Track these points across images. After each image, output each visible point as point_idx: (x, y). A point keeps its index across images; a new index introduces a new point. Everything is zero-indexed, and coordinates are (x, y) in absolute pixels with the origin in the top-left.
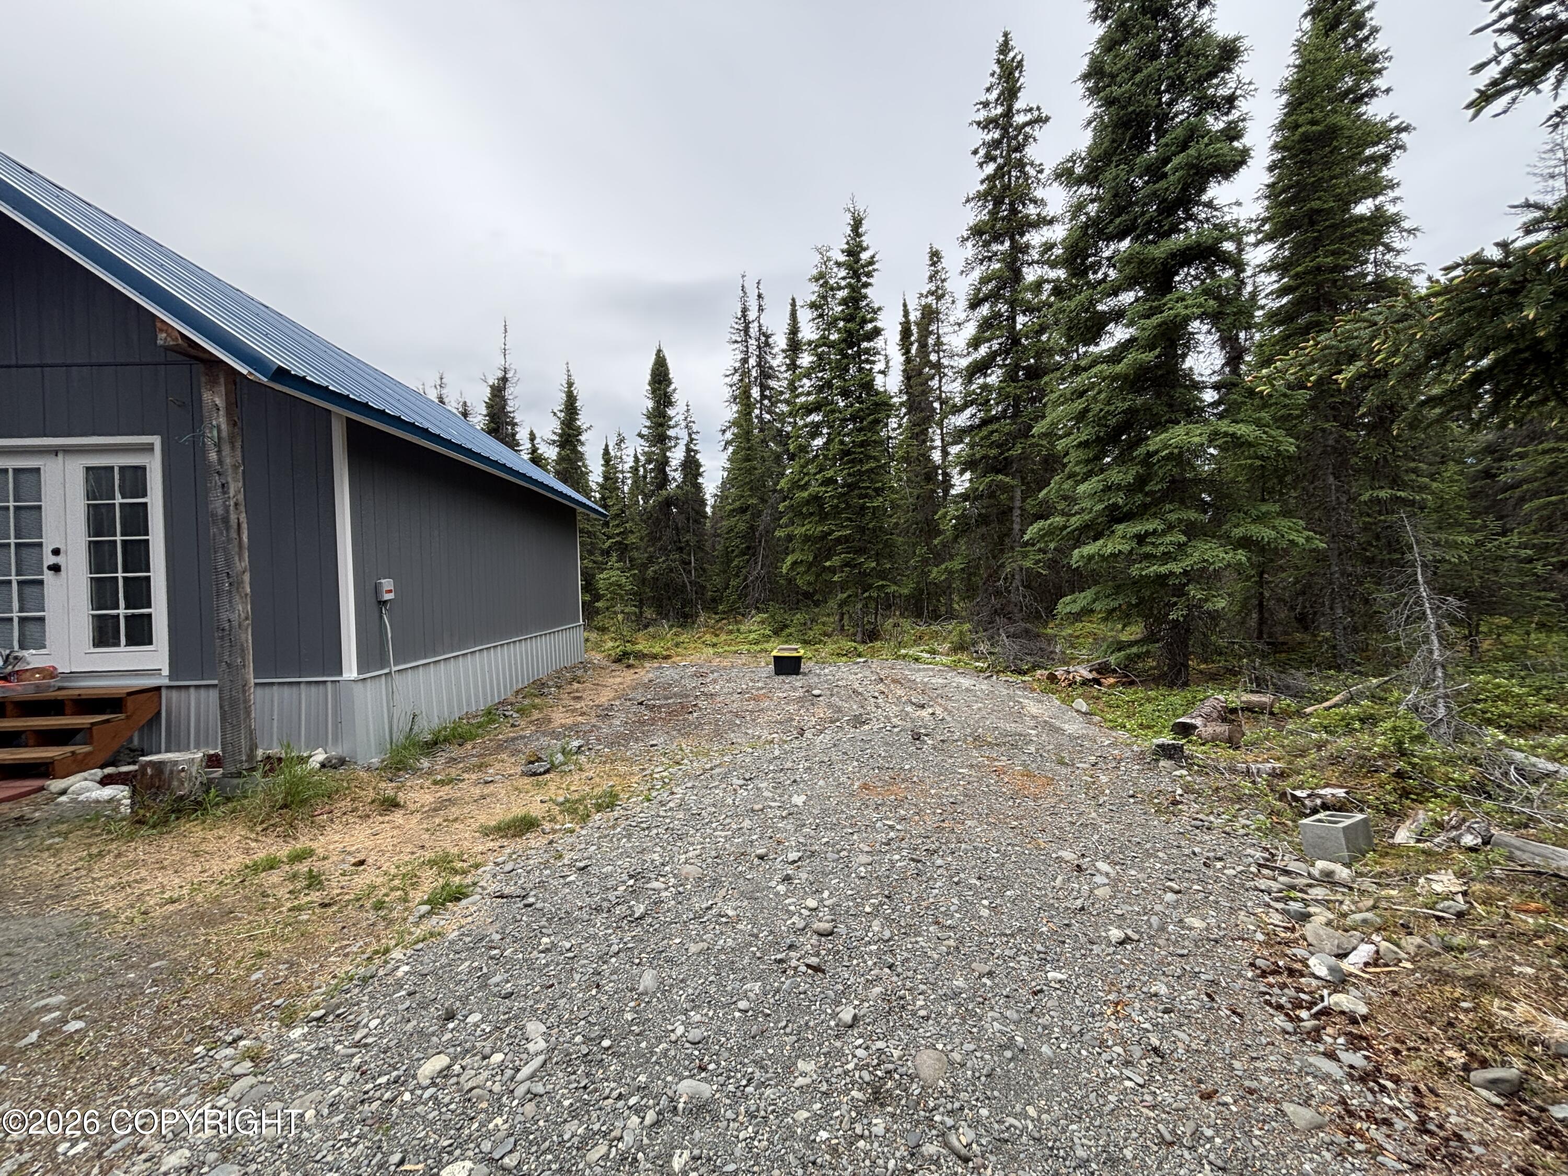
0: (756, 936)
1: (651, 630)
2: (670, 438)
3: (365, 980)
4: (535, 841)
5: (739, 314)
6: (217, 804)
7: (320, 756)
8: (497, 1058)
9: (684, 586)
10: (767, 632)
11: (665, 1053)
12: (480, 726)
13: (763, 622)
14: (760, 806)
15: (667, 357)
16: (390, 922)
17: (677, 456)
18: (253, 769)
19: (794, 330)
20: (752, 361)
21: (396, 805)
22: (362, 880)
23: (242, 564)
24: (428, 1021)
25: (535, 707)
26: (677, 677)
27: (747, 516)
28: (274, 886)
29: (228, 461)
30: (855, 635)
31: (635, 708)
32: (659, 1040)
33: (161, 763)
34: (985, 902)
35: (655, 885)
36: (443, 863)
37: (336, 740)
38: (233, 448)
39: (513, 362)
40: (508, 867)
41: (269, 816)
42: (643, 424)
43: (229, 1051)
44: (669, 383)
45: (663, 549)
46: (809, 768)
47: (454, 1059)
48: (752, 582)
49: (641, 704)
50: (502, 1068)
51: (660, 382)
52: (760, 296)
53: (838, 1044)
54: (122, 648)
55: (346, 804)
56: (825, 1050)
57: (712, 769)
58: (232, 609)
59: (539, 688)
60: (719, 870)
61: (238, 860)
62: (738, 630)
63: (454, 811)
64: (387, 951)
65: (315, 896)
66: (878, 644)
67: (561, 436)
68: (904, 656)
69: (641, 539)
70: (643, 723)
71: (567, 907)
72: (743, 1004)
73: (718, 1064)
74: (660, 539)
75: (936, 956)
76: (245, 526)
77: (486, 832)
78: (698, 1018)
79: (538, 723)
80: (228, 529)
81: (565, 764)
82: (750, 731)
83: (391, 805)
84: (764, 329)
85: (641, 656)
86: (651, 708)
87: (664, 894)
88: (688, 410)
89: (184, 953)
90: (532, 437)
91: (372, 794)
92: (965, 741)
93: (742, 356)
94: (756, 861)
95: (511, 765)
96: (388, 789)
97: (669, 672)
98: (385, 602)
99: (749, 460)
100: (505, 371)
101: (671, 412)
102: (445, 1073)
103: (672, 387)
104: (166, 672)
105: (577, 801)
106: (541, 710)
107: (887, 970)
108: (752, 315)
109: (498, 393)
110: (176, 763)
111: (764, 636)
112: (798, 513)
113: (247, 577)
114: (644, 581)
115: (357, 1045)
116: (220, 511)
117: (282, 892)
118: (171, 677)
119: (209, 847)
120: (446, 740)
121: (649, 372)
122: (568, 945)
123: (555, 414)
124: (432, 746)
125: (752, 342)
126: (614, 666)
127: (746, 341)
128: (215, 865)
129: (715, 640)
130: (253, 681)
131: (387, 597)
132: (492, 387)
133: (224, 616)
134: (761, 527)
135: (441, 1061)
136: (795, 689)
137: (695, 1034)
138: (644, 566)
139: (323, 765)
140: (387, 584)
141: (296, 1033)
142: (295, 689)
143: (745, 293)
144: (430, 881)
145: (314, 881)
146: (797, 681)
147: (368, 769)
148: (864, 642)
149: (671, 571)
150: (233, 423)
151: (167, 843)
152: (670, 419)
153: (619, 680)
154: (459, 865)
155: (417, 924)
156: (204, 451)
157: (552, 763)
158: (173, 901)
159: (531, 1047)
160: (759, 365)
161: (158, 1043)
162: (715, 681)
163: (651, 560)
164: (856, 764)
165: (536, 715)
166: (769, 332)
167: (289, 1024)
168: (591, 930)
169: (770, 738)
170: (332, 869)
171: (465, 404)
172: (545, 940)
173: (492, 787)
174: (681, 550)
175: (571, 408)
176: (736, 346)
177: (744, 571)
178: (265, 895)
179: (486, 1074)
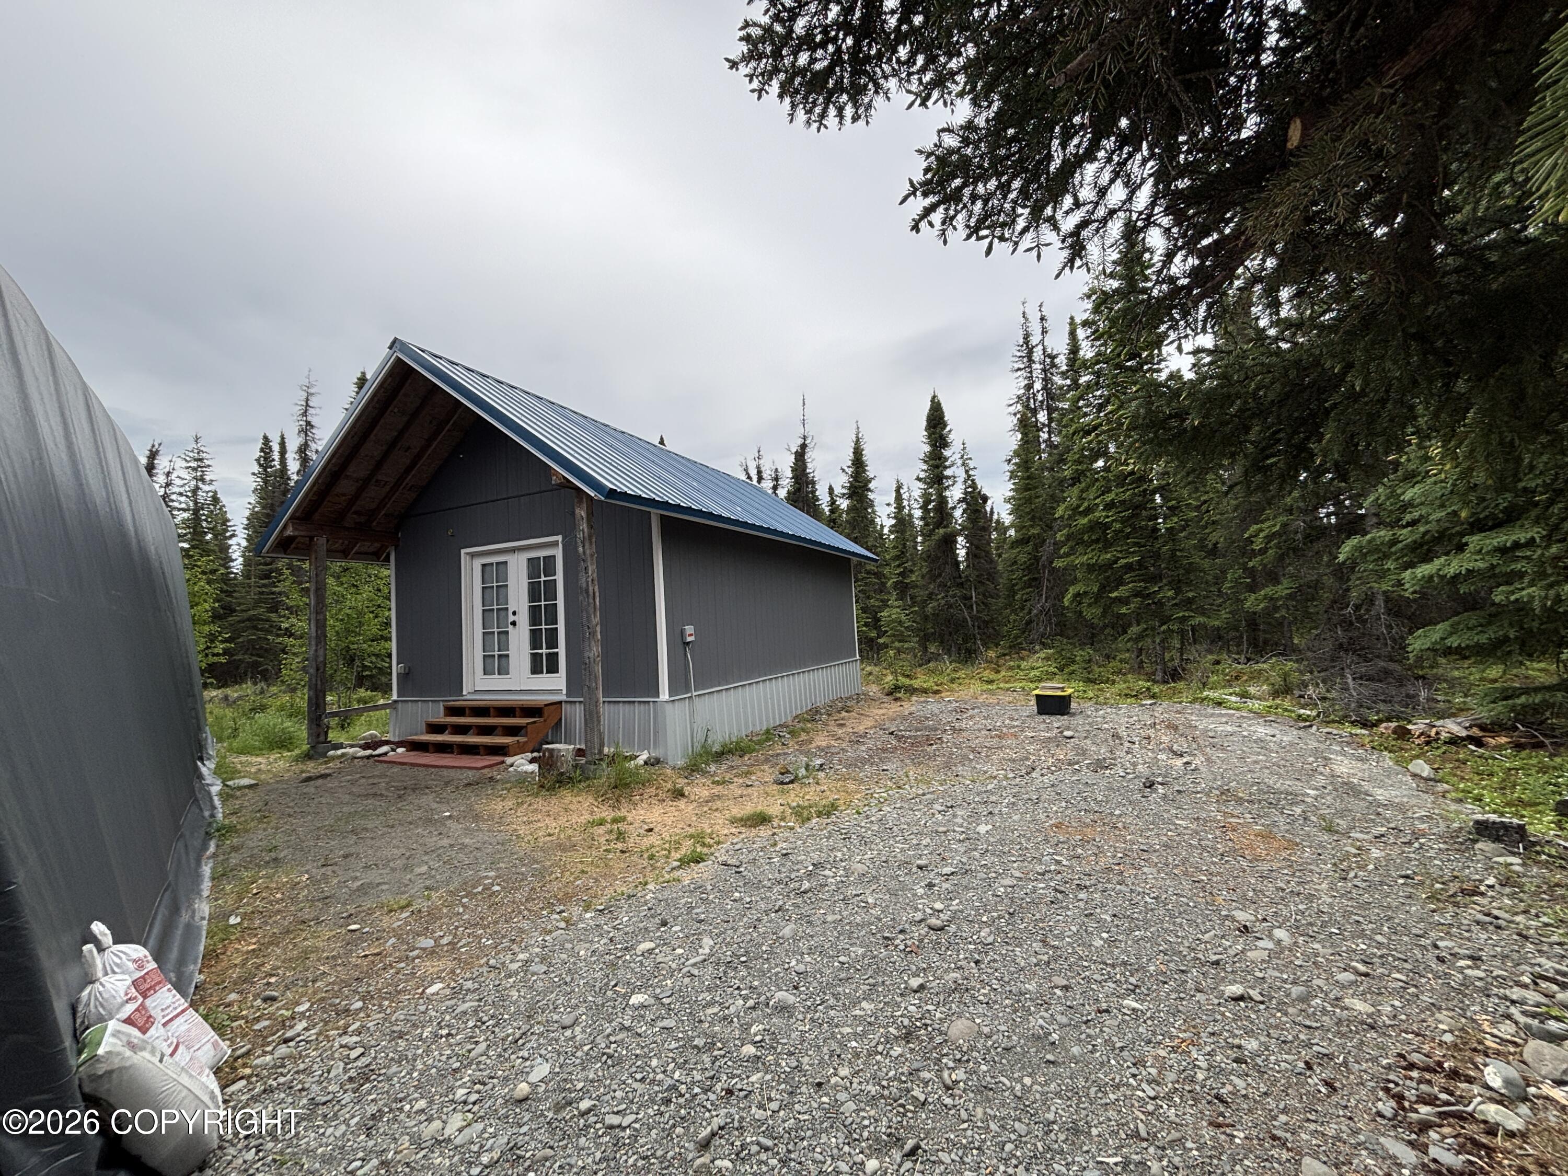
0: (880, 920)
1: (931, 665)
2: (947, 478)
3: (629, 897)
4: (764, 832)
5: (1021, 342)
6: (580, 781)
7: (644, 756)
8: (680, 951)
9: (965, 620)
10: (1052, 669)
11: (777, 974)
12: (759, 743)
13: (1047, 659)
14: (944, 829)
15: (942, 401)
16: (654, 868)
17: (955, 493)
18: (601, 760)
19: (1074, 349)
20: (1038, 386)
21: (683, 795)
22: (646, 842)
23: (596, 619)
24: (652, 924)
25: (803, 730)
26: (937, 711)
27: (1029, 548)
28: (599, 835)
29: (588, 552)
30: (1154, 673)
31: (886, 737)
32: (777, 966)
33: (553, 750)
34: (1105, 935)
35: (827, 872)
36: (699, 838)
37: (655, 747)
38: (591, 543)
39: (810, 430)
40: (737, 847)
41: (606, 793)
42: (920, 469)
43: (557, 916)
44: (945, 425)
45: (943, 585)
46: (1013, 804)
47: (657, 946)
48: (1036, 615)
49: (892, 733)
50: (680, 957)
51: (935, 427)
52: (1042, 319)
53: (899, 999)
54: (544, 675)
55: (653, 791)
56: (887, 1000)
57: (924, 795)
58: (591, 650)
59: (813, 714)
60: (881, 872)
61: (587, 817)
62: (1019, 667)
63: (719, 804)
64: (646, 884)
65: (620, 846)
66: (1181, 685)
67: (849, 488)
68: (1203, 699)
69: (923, 577)
70: (884, 750)
71: (761, 878)
72: (842, 959)
73: (808, 988)
74: (940, 575)
75: (1022, 964)
76: (597, 594)
77: (734, 821)
78: (809, 959)
79: (801, 744)
80: (588, 596)
81: (807, 777)
82: (978, 766)
83: (679, 794)
84: (1049, 350)
85: (912, 691)
86: (899, 738)
87: (830, 880)
88: (964, 449)
89: (548, 863)
90: (831, 490)
91: (669, 785)
92: (1207, 795)
93: (1026, 382)
94: (915, 869)
95: (769, 774)
96: (681, 782)
97: (932, 705)
98: (688, 643)
99: (1030, 489)
100: (805, 438)
101: (947, 453)
102: (650, 951)
103: (948, 429)
104: (564, 692)
105: (804, 808)
106: (808, 733)
107: (973, 964)
108: (1034, 340)
109: (800, 456)
110: (559, 750)
111: (1047, 673)
112: (1077, 540)
113: (598, 629)
114: (926, 618)
115: (614, 928)
116: (584, 585)
117: (603, 840)
118: (568, 695)
119: (572, 807)
120: (730, 751)
121: (925, 418)
122: (748, 900)
123: (843, 470)
124: (719, 756)
125: (1037, 366)
126: (886, 699)
127: (1030, 366)
128: (574, 819)
129: (993, 676)
130: (601, 699)
131: (689, 639)
132: (796, 453)
133: (586, 655)
134: (1044, 558)
135: (652, 945)
136: (1049, 729)
137: (801, 968)
138: (924, 604)
139: (646, 763)
140: (689, 629)
141: (588, 915)
142: (632, 706)
143: (1027, 319)
144: (686, 848)
145: (621, 836)
146: (1057, 721)
147: (674, 768)
148: (1166, 682)
149: (951, 606)
150: (591, 527)
151: (554, 800)
152: (946, 459)
153: (882, 711)
154: (708, 840)
155: (669, 873)
156: (576, 548)
157: (796, 777)
158: (550, 835)
159: (701, 951)
160: (1044, 388)
161: (528, 905)
162: (972, 717)
163: (930, 596)
164: (1064, 804)
165: (804, 736)
166: (1055, 352)
167: (587, 909)
168: (768, 894)
169: (995, 773)
170: (633, 832)
171: (776, 470)
172: (737, 895)
173: (750, 790)
174: (961, 585)
175: (858, 462)
176: (1019, 373)
177: (1028, 604)
178: (593, 840)
179: (670, 957)
